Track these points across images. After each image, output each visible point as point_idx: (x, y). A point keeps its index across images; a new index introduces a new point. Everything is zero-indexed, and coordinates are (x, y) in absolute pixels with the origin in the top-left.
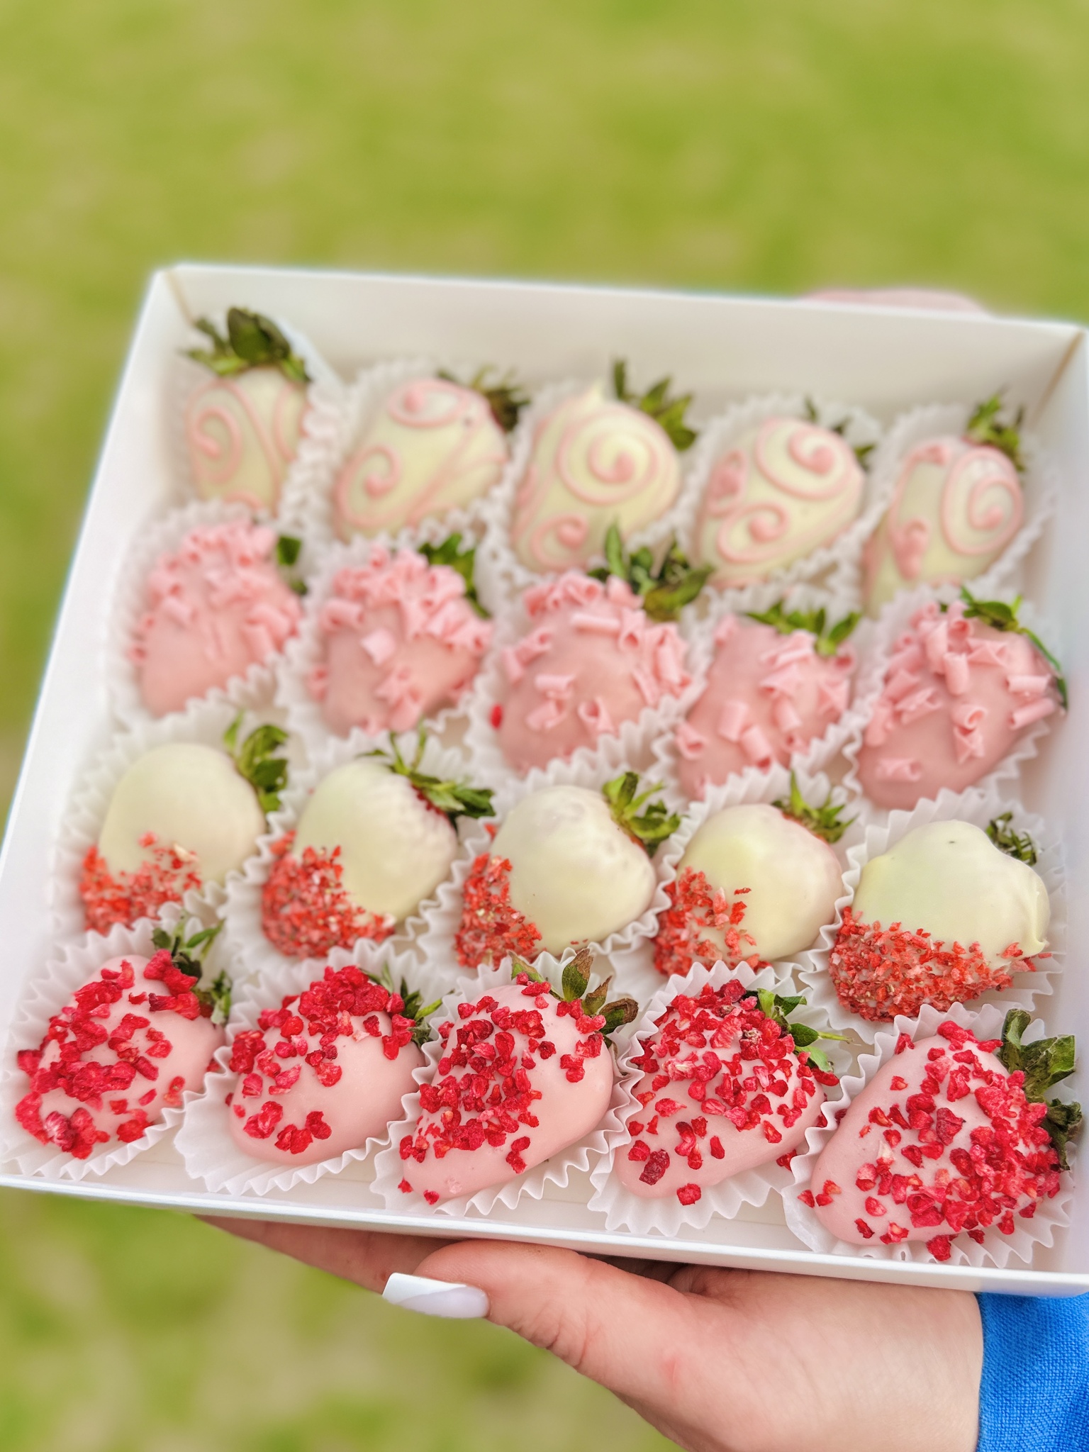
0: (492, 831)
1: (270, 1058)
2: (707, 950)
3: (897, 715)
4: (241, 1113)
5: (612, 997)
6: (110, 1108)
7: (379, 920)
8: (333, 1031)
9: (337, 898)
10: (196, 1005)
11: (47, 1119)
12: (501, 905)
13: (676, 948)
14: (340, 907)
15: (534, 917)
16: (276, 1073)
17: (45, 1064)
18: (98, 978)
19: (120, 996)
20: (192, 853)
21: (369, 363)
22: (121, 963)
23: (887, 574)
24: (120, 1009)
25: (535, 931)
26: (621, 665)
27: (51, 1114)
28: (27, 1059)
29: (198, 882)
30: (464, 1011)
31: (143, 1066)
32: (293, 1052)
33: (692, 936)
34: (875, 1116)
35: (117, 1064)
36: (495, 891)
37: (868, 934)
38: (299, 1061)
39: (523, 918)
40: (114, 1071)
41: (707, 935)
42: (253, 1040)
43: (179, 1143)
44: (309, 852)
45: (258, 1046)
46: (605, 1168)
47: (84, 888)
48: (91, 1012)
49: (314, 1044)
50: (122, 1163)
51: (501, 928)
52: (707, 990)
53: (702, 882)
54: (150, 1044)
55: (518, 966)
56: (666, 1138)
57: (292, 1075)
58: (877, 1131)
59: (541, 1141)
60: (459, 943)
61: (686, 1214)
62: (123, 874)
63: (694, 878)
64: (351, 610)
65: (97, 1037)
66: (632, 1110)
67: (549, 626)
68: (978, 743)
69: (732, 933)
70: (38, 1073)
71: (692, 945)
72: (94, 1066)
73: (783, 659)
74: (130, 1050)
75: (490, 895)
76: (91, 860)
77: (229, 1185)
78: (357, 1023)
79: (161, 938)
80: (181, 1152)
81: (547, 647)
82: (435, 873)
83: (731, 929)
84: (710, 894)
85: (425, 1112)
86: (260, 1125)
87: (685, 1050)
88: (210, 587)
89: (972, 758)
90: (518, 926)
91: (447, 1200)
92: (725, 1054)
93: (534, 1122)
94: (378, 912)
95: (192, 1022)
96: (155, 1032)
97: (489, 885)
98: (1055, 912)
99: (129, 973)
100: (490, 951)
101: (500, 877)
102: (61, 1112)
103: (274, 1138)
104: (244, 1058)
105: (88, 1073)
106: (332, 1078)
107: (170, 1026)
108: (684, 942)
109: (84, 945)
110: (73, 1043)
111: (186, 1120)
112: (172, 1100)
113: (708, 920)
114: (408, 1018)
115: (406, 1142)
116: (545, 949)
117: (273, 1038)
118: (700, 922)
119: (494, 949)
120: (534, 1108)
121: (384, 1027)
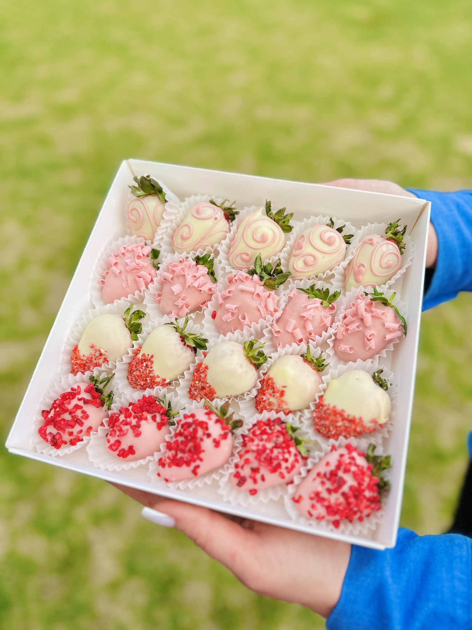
0: (205, 355)
1: (119, 425)
2: (271, 405)
3: (347, 330)
4: (109, 442)
5: (235, 417)
6: (68, 434)
7: (165, 380)
8: (140, 419)
9: (150, 372)
10: (99, 403)
11: (48, 434)
12: (204, 381)
13: (262, 402)
14: (151, 375)
15: (214, 386)
16: (121, 430)
17: (49, 416)
18: (70, 390)
19: (75, 397)
20: (106, 352)
21: (189, 196)
22: (77, 386)
23: (351, 280)
24: (74, 402)
25: (214, 391)
26: (254, 303)
27: (49, 433)
28: (45, 413)
29: (108, 361)
30: (186, 417)
31: (80, 422)
32: (127, 424)
33: (267, 399)
34: (319, 474)
35: (71, 420)
36: (203, 375)
37: (325, 408)
38: (128, 427)
39: (210, 386)
40: (69, 422)
41: (272, 400)
42: (116, 417)
43: (88, 449)
44: (143, 355)
45: (117, 419)
46: (225, 479)
47: (72, 359)
48: (64, 402)
49: (134, 422)
50: (69, 453)
51: (203, 388)
52: (269, 420)
53: (272, 381)
54: (82, 415)
55: (206, 403)
56: (246, 472)
57: (125, 432)
58: (319, 480)
59: (204, 467)
60: (190, 391)
61: (251, 499)
62: (84, 356)
63: (270, 379)
64: (169, 276)
65: (65, 410)
66: (237, 460)
67: (232, 288)
68: (373, 344)
69: (280, 400)
70: (47, 419)
71: (267, 402)
72: (64, 420)
73: (309, 307)
74: (75, 416)
75: (201, 376)
76: (76, 349)
77: (101, 466)
78: (149, 416)
79: (92, 378)
80: (88, 452)
81: (231, 295)
82: (184, 367)
83: (280, 399)
84: (274, 386)
85: (168, 451)
86: (113, 447)
87: (256, 442)
88: (127, 264)
89: (370, 348)
90: (209, 388)
91: (172, 481)
92: (269, 445)
93: (201, 460)
94: (164, 378)
95: (98, 408)
96: (84, 411)
97: (201, 373)
98: (393, 408)
99: (79, 390)
100: (199, 395)
101: (205, 371)
102: (52, 433)
103: (117, 452)
104: (112, 423)
105: (61, 422)
106: (138, 435)
107: (90, 410)
108: (264, 401)
109: (68, 378)
110: (58, 411)
111: (91, 441)
112: (88, 434)
113: (273, 394)
114: (167, 416)
115: (160, 460)
116: (217, 398)
117: (122, 418)
118: (270, 395)
119: (201, 395)
120: (202, 455)
121: (158, 419)
